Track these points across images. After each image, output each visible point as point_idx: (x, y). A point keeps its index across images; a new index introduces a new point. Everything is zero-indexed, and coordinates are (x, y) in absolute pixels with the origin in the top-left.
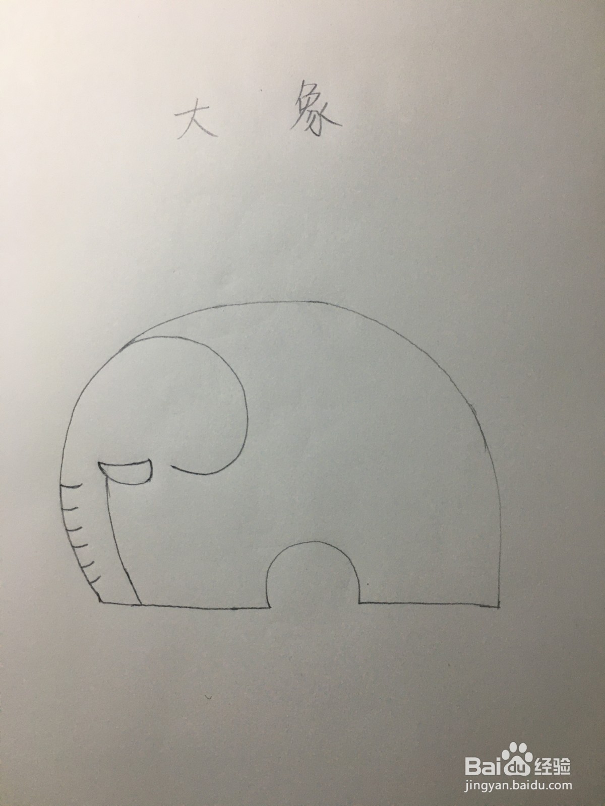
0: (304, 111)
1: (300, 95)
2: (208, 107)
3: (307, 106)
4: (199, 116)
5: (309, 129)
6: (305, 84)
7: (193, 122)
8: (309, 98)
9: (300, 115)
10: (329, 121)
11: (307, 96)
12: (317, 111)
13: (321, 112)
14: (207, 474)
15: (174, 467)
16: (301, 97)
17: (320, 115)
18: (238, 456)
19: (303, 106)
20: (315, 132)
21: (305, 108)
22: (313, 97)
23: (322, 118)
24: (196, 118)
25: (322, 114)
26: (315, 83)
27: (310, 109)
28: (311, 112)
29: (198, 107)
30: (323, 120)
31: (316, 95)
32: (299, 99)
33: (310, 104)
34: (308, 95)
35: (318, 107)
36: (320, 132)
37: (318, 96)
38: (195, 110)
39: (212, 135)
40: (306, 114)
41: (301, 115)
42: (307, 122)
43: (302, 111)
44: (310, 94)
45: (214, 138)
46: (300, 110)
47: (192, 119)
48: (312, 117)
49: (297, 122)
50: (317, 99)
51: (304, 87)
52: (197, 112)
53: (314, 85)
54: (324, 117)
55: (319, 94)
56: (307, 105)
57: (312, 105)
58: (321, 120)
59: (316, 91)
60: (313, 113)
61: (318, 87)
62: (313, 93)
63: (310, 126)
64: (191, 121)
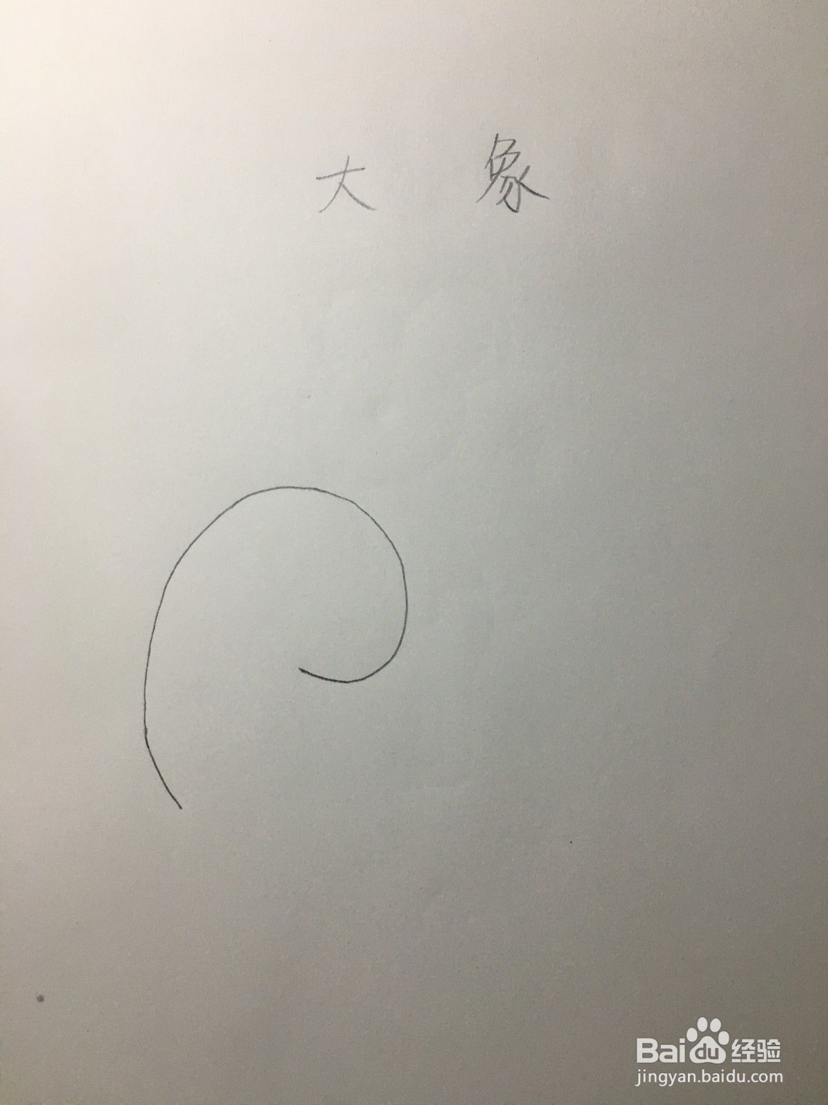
0: (496, 178)
1: (492, 154)
2: (363, 169)
3: (501, 170)
4: (350, 180)
5: (503, 202)
6: (499, 139)
7: (342, 188)
8: (505, 159)
9: (491, 182)
10: (531, 191)
11: (501, 156)
12: (515, 178)
13: (521, 178)
14: (350, 682)
15: (303, 671)
16: (493, 158)
17: (519, 183)
18: (392, 658)
19: (495, 171)
20: (512, 207)
21: (498, 173)
22: (510, 158)
23: (521, 187)
24: (345, 183)
25: (522, 181)
26: (513, 138)
27: (504, 174)
28: (507, 178)
29: (348, 169)
30: (523, 190)
31: (515, 155)
32: (491, 161)
33: (505, 167)
34: (503, 155)
35: (516, 171)
36: (518, 208)
37: (517, 157)
38: (345, 172)
39: (368, 207)
40: (500, 180)
41: (493, 183)
42: (501, 192)
43: (494, 177)
44: (506, 153)
45: (370, 211)
46: (492, 175)
47: (341, 184)
48: (507, 185)
49: (486, 192)
50: (515, 160)
51: (498, 143)
52: (347, 174)
53: (512, 142)
54: (524, 186)
55: (519, 153)
56: (501, 168)
57: (507, 168)
58: (519, 190)
59: (515, 149)
60: (510, 180)
61: (516, 144)
62: (509, 152)
63: (504, 198)
64: (339, 187)
